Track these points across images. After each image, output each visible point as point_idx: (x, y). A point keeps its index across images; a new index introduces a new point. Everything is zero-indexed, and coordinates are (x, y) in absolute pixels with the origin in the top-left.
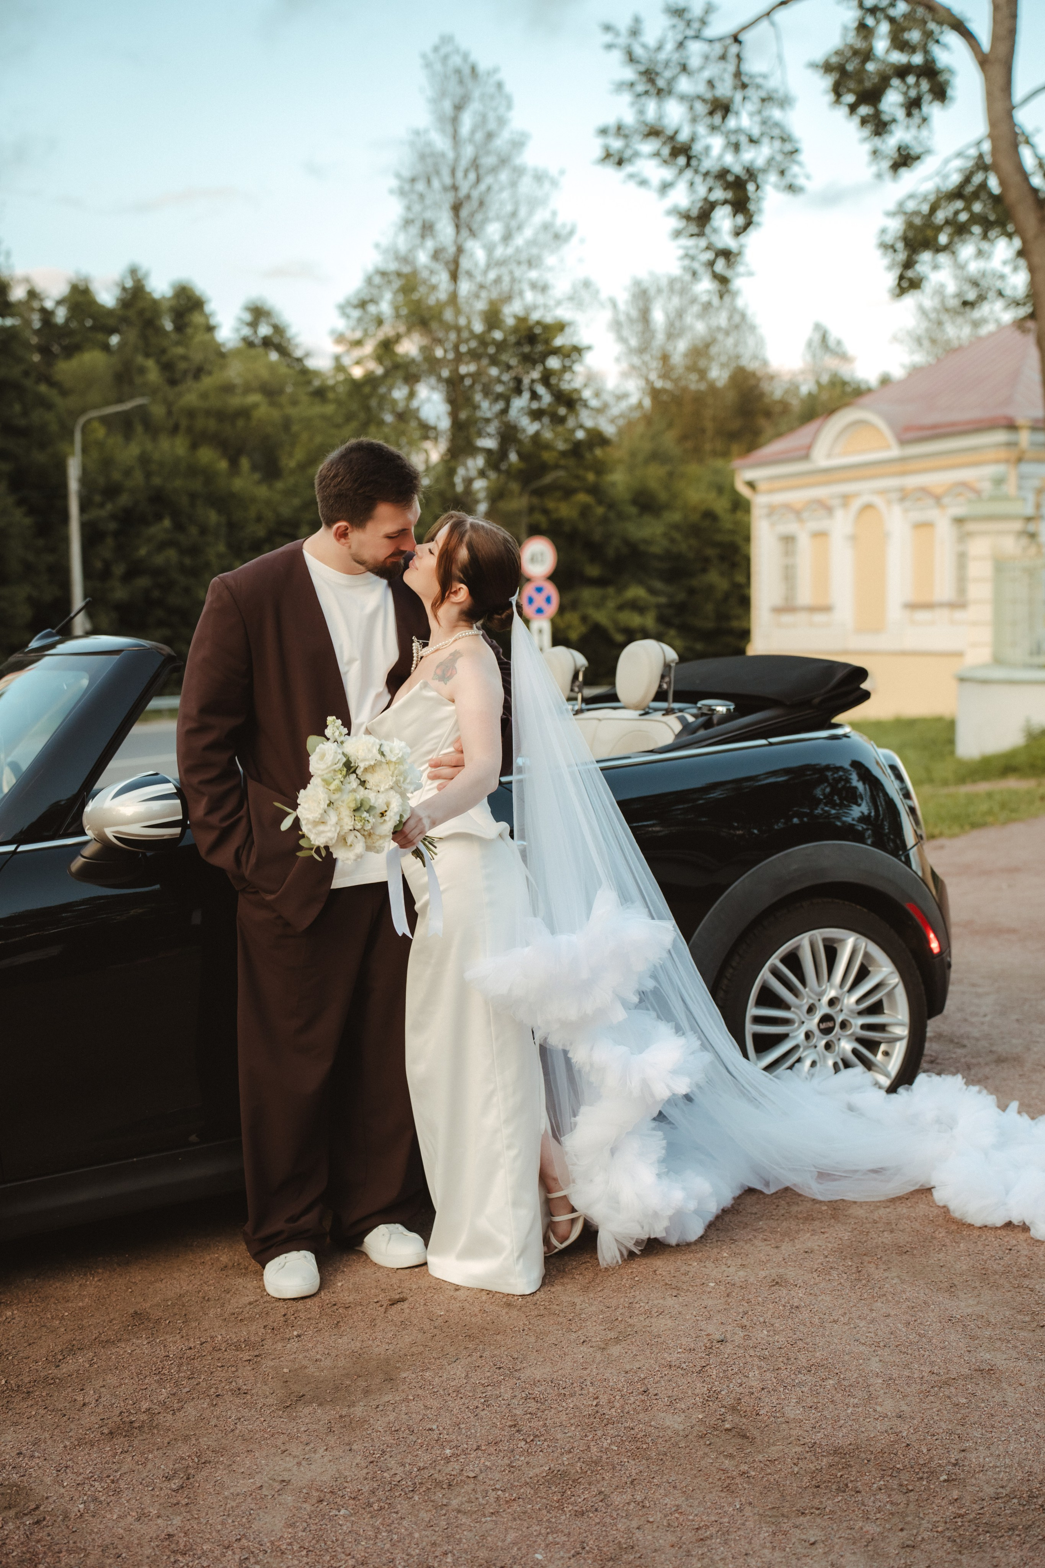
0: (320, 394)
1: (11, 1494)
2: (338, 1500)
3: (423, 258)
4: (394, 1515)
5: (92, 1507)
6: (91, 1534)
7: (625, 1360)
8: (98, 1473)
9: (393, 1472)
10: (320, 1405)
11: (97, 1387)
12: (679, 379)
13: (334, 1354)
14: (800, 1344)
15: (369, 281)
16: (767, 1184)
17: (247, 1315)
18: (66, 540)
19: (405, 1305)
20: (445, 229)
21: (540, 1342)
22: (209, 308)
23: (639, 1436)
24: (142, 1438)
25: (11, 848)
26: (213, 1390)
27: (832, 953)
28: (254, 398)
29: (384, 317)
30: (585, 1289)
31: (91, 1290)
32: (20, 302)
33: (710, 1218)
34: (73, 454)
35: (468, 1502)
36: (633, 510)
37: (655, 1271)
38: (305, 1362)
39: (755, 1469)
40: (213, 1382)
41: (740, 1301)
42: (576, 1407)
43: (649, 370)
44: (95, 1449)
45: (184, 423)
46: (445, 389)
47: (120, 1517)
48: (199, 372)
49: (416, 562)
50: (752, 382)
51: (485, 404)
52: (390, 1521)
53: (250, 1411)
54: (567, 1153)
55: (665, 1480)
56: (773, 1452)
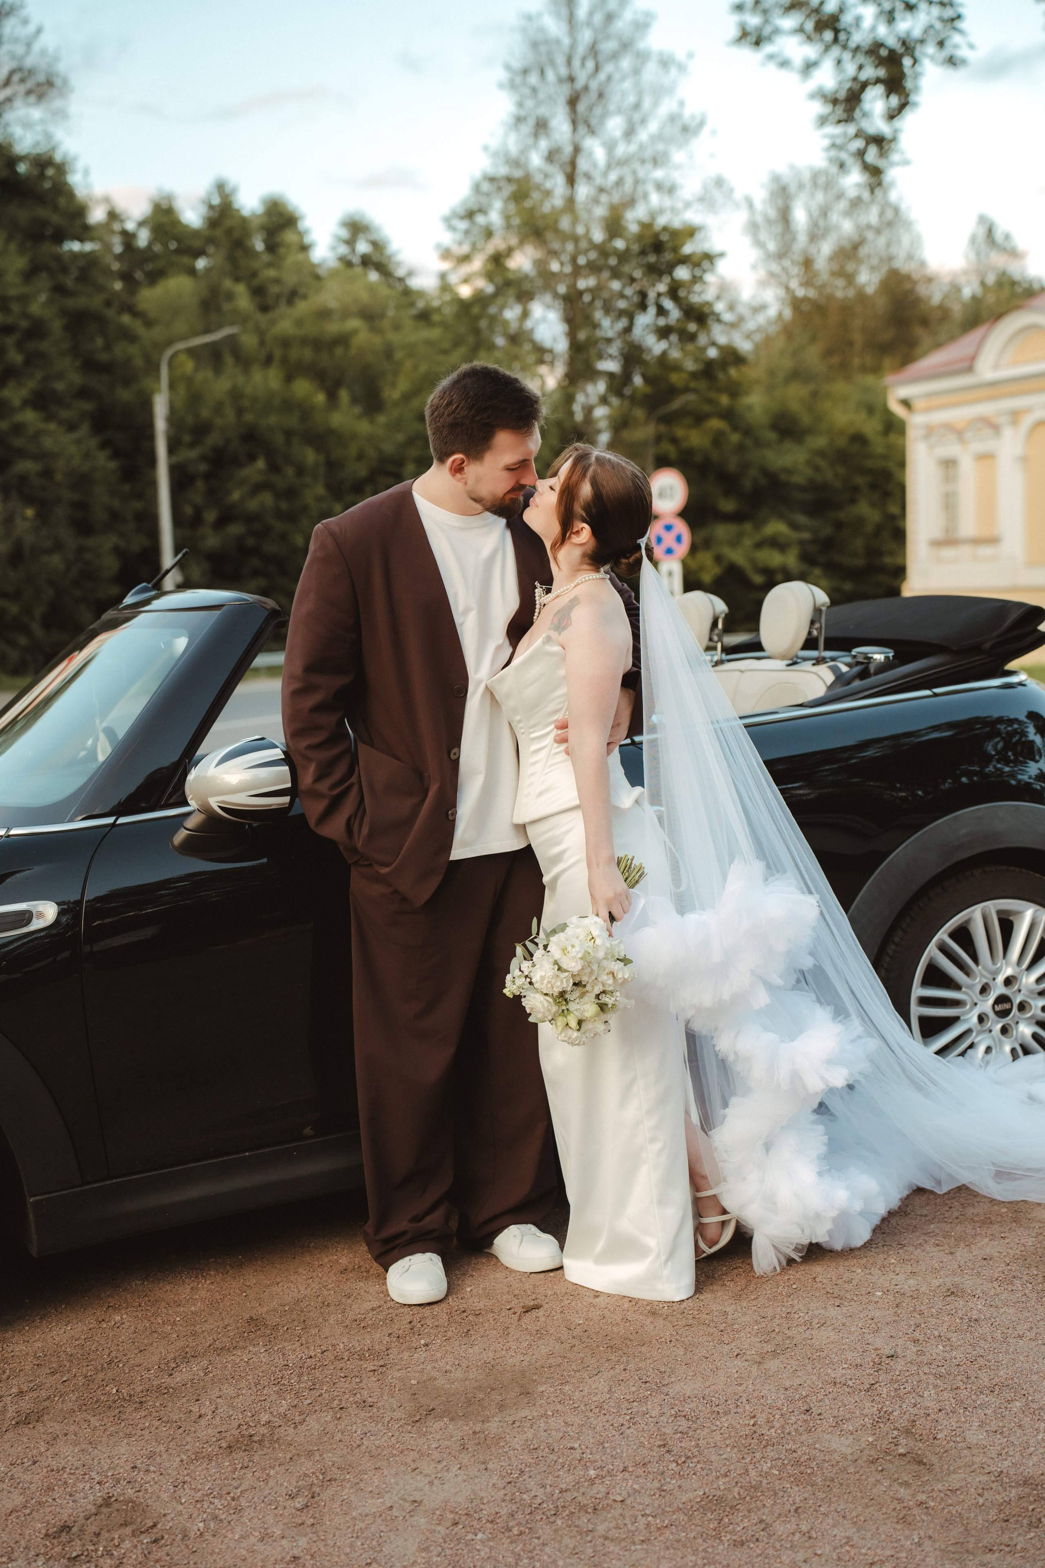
0: (425, 317)
1: (126, 1510)
2: (475, 1523)
3: (536, 160)
4: (536, 1541)
5: (212, 1525)
6: (212, 1555)
7: (784, 1375)
8: (217, 1489)
9: (532, 1494)
10: (452, 1420)
11: (214, 1397)
12: (823, 286)
13: (464, 1365)
14: (981, 1361)
15: (477, 188)
16: (939, 1182)
17: (370, 1322)
18: (153, 484)
19: (541, 1313)
20: (561, 126)
21: (689, 1355)
22: (303, 225)
23: (802, 1460)
24: (262, 1453)
25: (110, 820)
26: (336, 1402)
27: (1007, 927)
28: (354, 323)
29: (494, 228)
30: (737, 1297)
31: (203, 1293)
32: (100, 226)
33: (876, 1221)
34: (159, 390)
35: (616, 1528)
36: (772, 436)
37: (815, 1278)
38: (434, 1374)
39: (934, 1499)
40: (336, 1393)
41: (911, 1312)
42: (731, 1426)
43: (789, 276)
44: (213, 1464)
45: (278, 353)
46: (562, 306)
47: (242, 1537)
48: (293, 296)
49: (536, 500)
50: (907, 286)
51: (606, 323)
52: (532, 1547)
53: (377, 1425)
54: (716, 1149)
55: (833, 1509)
56: (955, 1481)
